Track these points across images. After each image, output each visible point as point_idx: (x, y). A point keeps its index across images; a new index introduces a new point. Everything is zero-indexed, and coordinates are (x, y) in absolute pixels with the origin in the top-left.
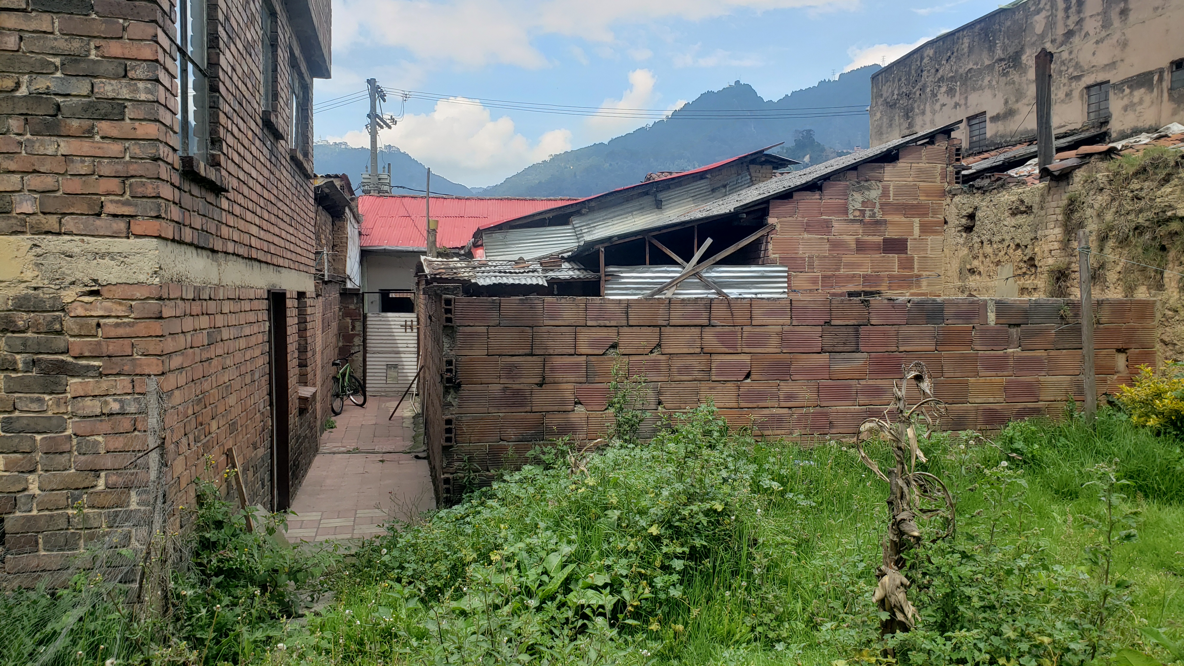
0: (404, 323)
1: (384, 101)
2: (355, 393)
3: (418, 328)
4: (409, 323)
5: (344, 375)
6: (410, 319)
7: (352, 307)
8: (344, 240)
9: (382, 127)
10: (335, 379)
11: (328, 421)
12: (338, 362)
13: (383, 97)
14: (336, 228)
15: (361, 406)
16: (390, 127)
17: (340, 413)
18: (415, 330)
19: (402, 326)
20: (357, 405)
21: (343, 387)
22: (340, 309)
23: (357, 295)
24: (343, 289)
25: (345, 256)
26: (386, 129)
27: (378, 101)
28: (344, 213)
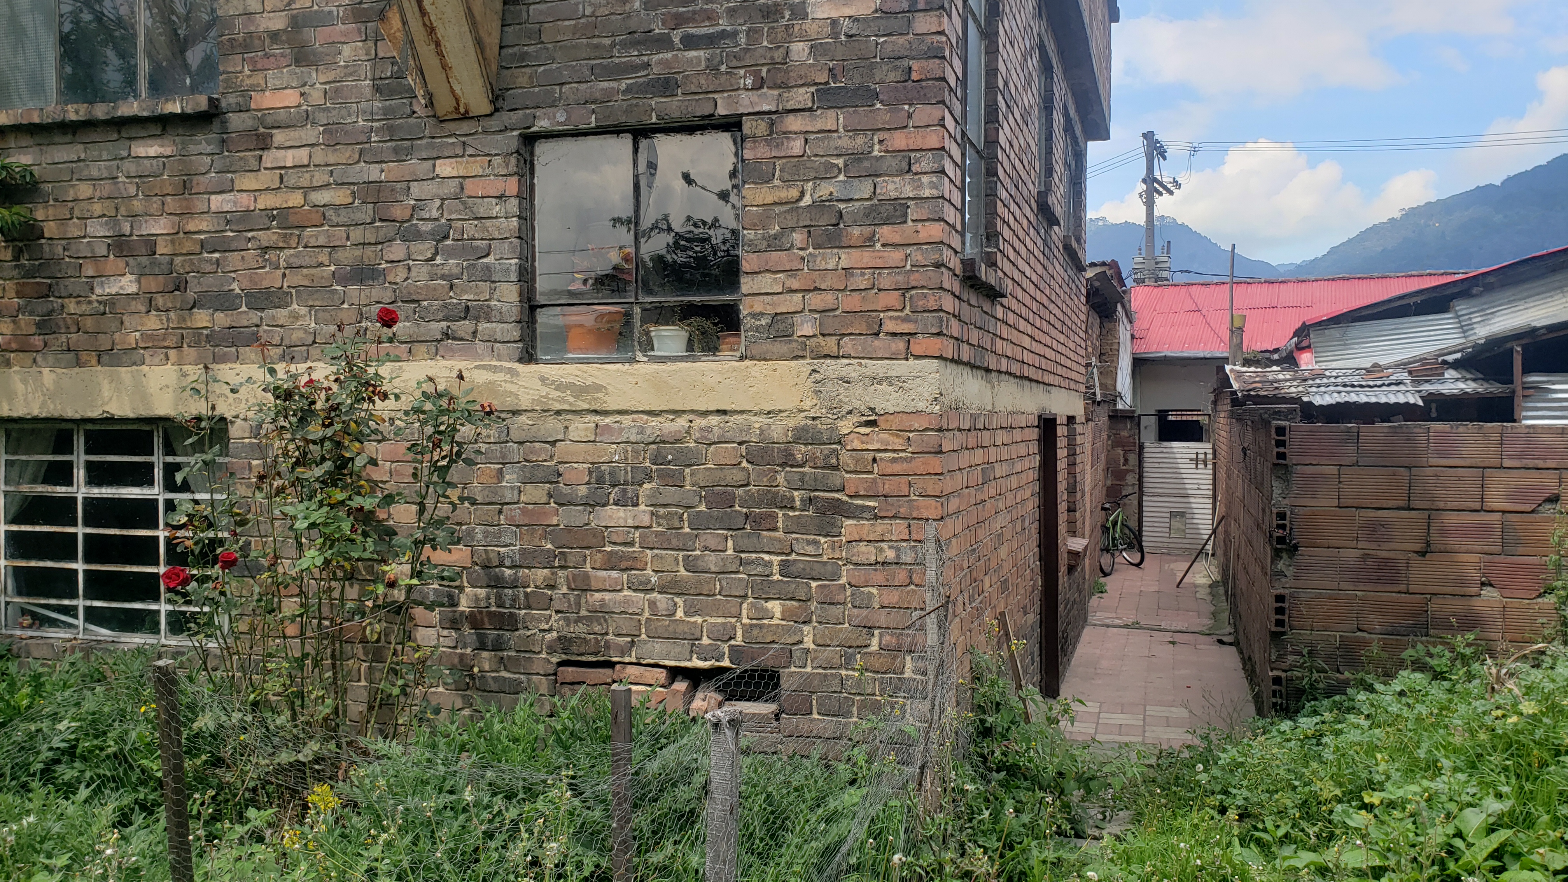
0: (1194, 456)
1: (1165, 158)
2: (1130, 547)
3: (1214, 464)
4: (1201, 456)
5: (1115, 523)
6: (1203, 451)
7: (1125, 433)
8: (1115, 347)
9: (1161, 194)
10: (1105, 529)
11: (1096, 583)
12: (1107, 506)
13: (1163, 154)
14: (1104, 332)
15: (1137, 565)
16: (1171, 193)
17: (1109, 574)
18: (1210, 466)
19: (1191, 460)
20: (1132, 564)
21: (1114, 539)
22: (1109, 437)
23: (1131, 418)
24: (1113, 411)
25: (1116, 368)
26: (1166, 195)
27: (1156, 160)
28: (1115, 310)
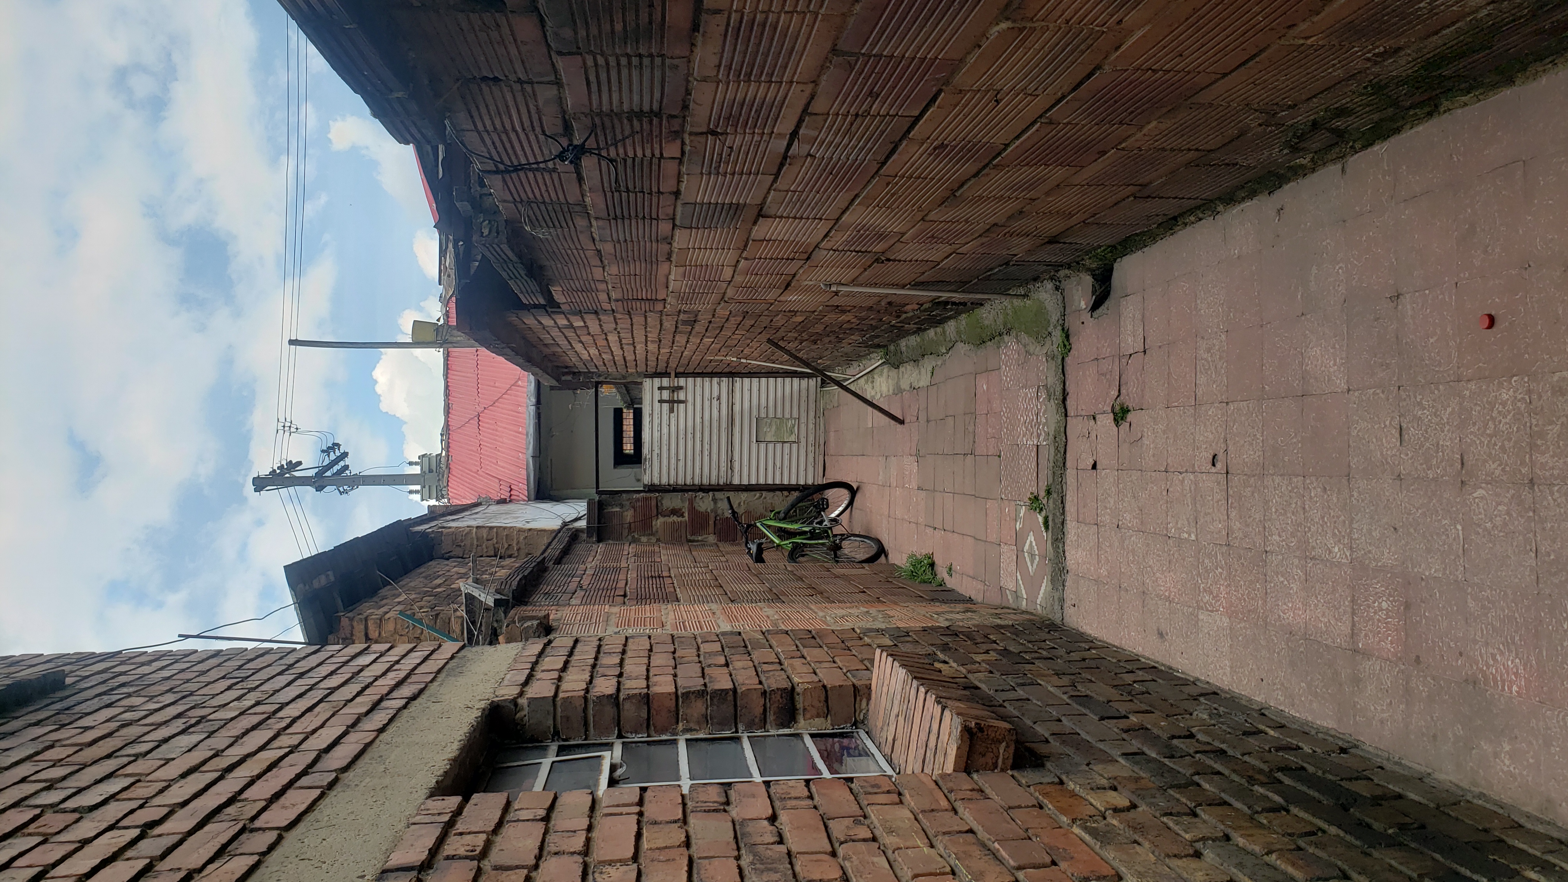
0: (666, 406)
1: (300, 463)
2: (823, 506)
3: (678, 375)
4: (666, 395)
5: (783, 534)
6: (657, 393)
7: (629, 515)
8: (484, 533)
9: (346, 467)
10: (795, 554)
11: (913, 575)
12: (754, 548)
13: (293, 466)
14: (458, 552)
15: (853, 492)
16: (345, 455)
17: (879, 542)
18: (682, 381)
19: (671, 410)
20: (851, 503)
21: (813, 535)
22: (635, 541)
23: (601, 505)
24: (590, 536)
25: (521, 530)
28: (424, 534)
